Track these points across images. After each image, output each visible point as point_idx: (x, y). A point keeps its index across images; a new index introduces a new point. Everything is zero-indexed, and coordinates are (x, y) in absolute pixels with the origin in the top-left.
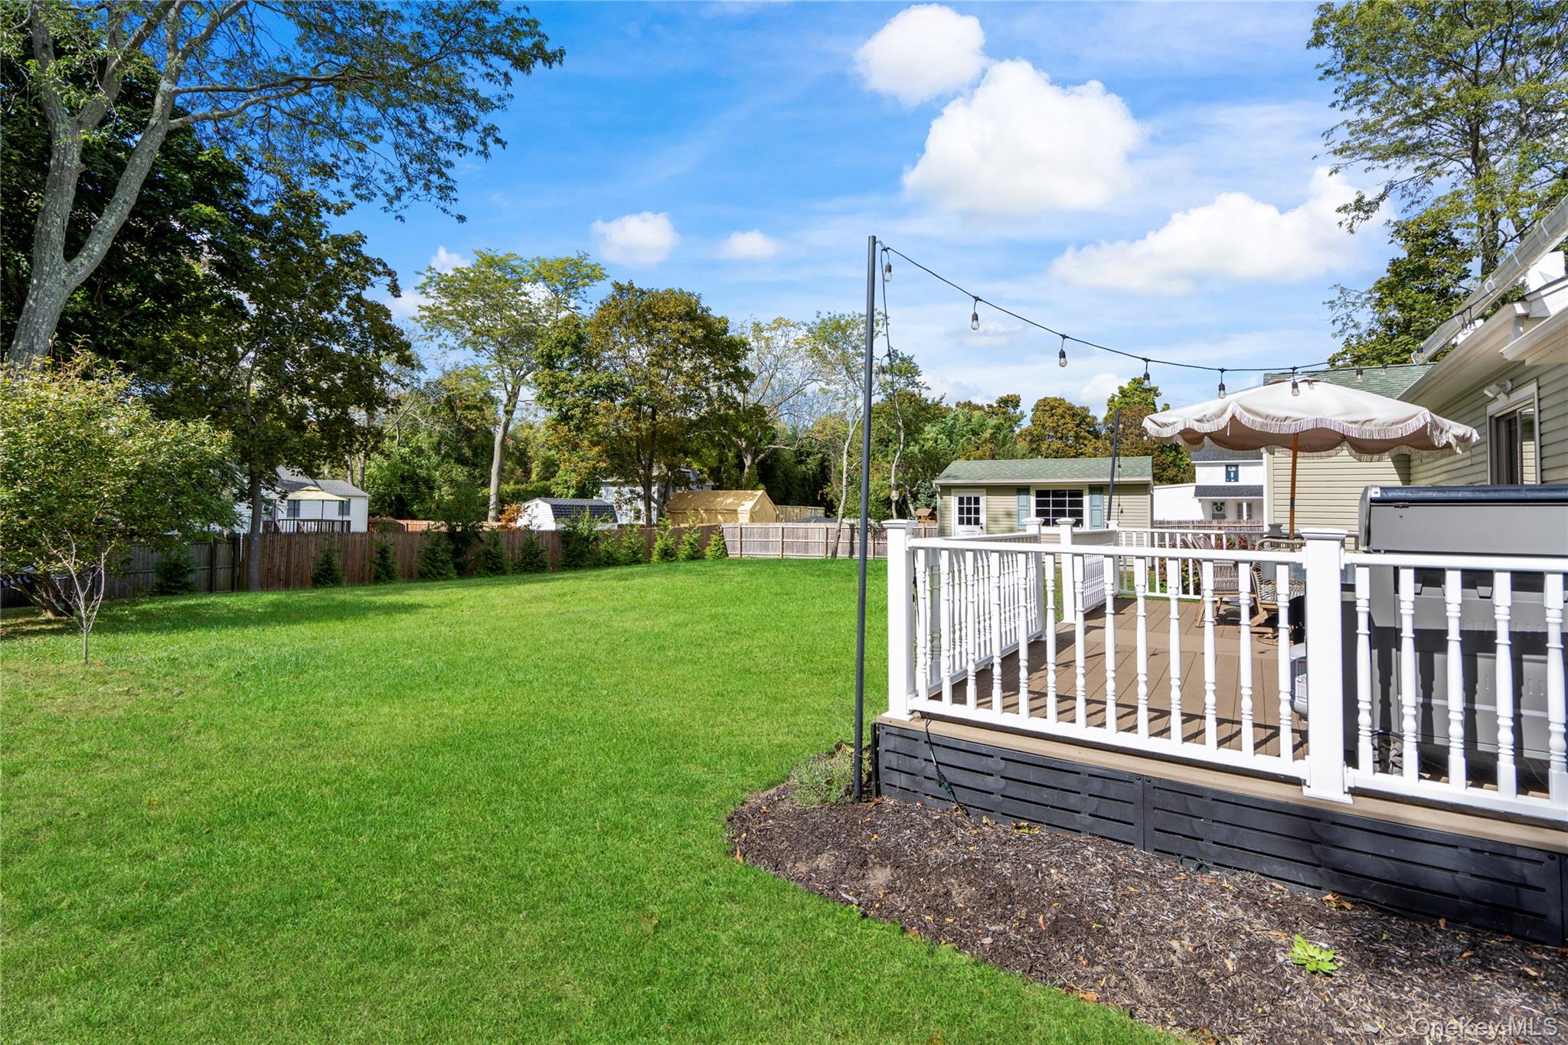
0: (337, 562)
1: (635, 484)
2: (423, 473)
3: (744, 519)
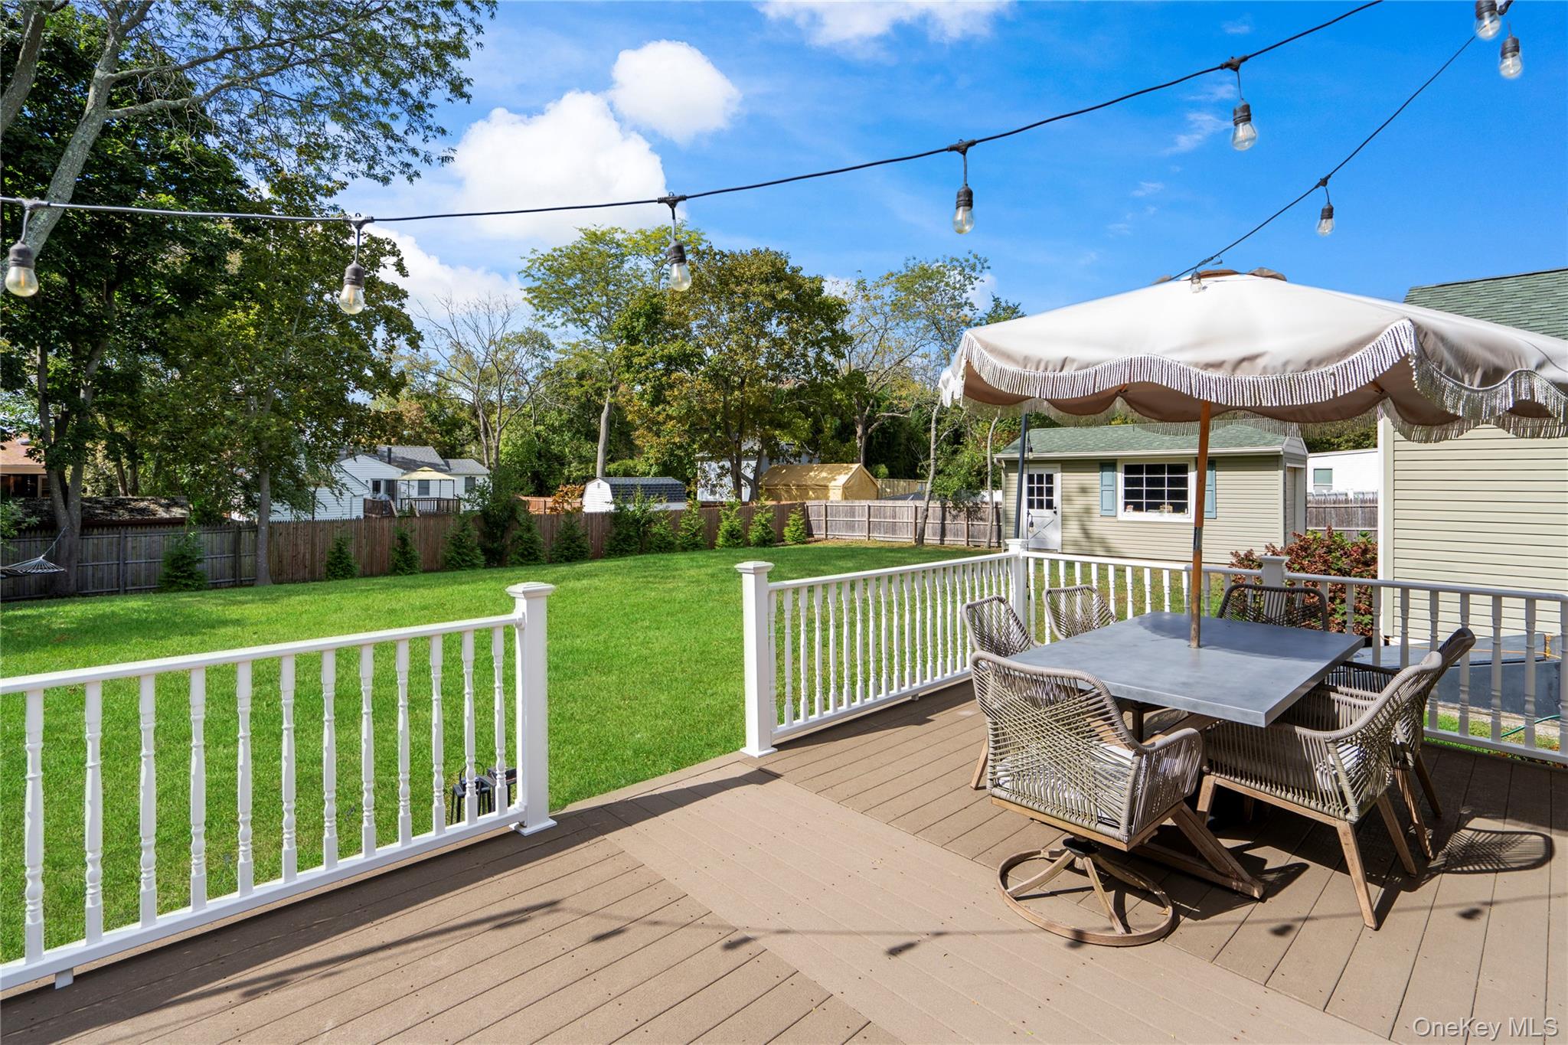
0: (351, 550)
1: (721, 458)
2: (555, 449)
3: (835, 495)
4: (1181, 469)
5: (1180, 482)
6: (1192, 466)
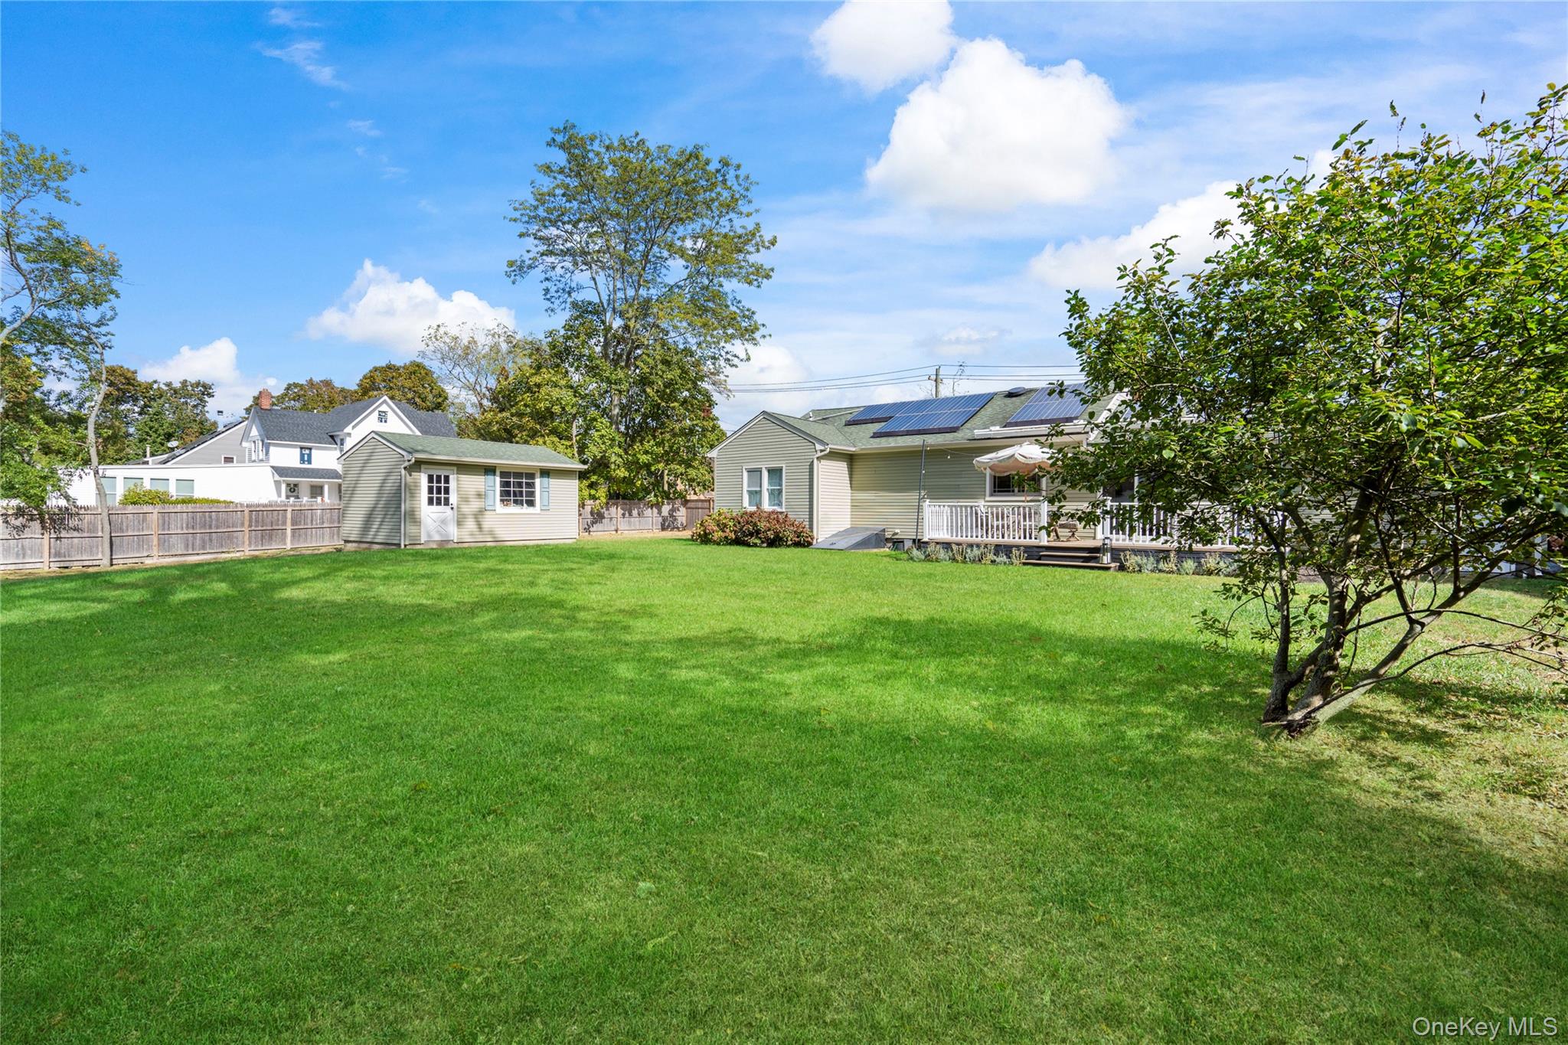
4: (532, 476)
5: (531, 485)
6: (538, 474)
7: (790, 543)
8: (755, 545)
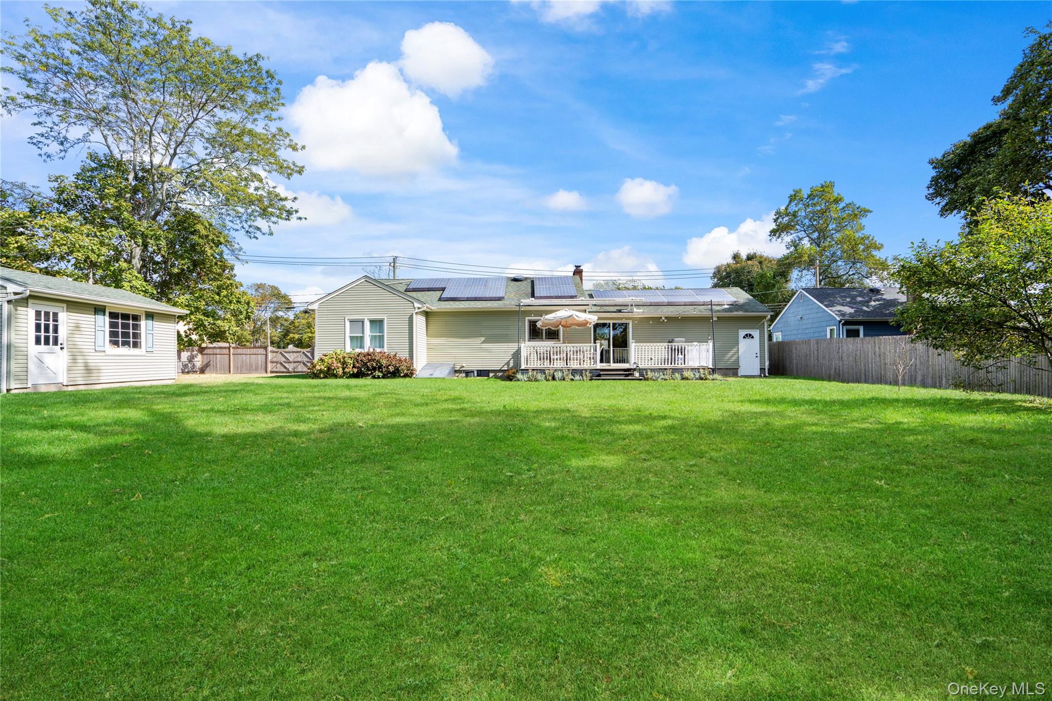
4: (136, 318)
5: (136, 327)
6: (143, 317)
7: (402, 375)
8: (379, 377)
